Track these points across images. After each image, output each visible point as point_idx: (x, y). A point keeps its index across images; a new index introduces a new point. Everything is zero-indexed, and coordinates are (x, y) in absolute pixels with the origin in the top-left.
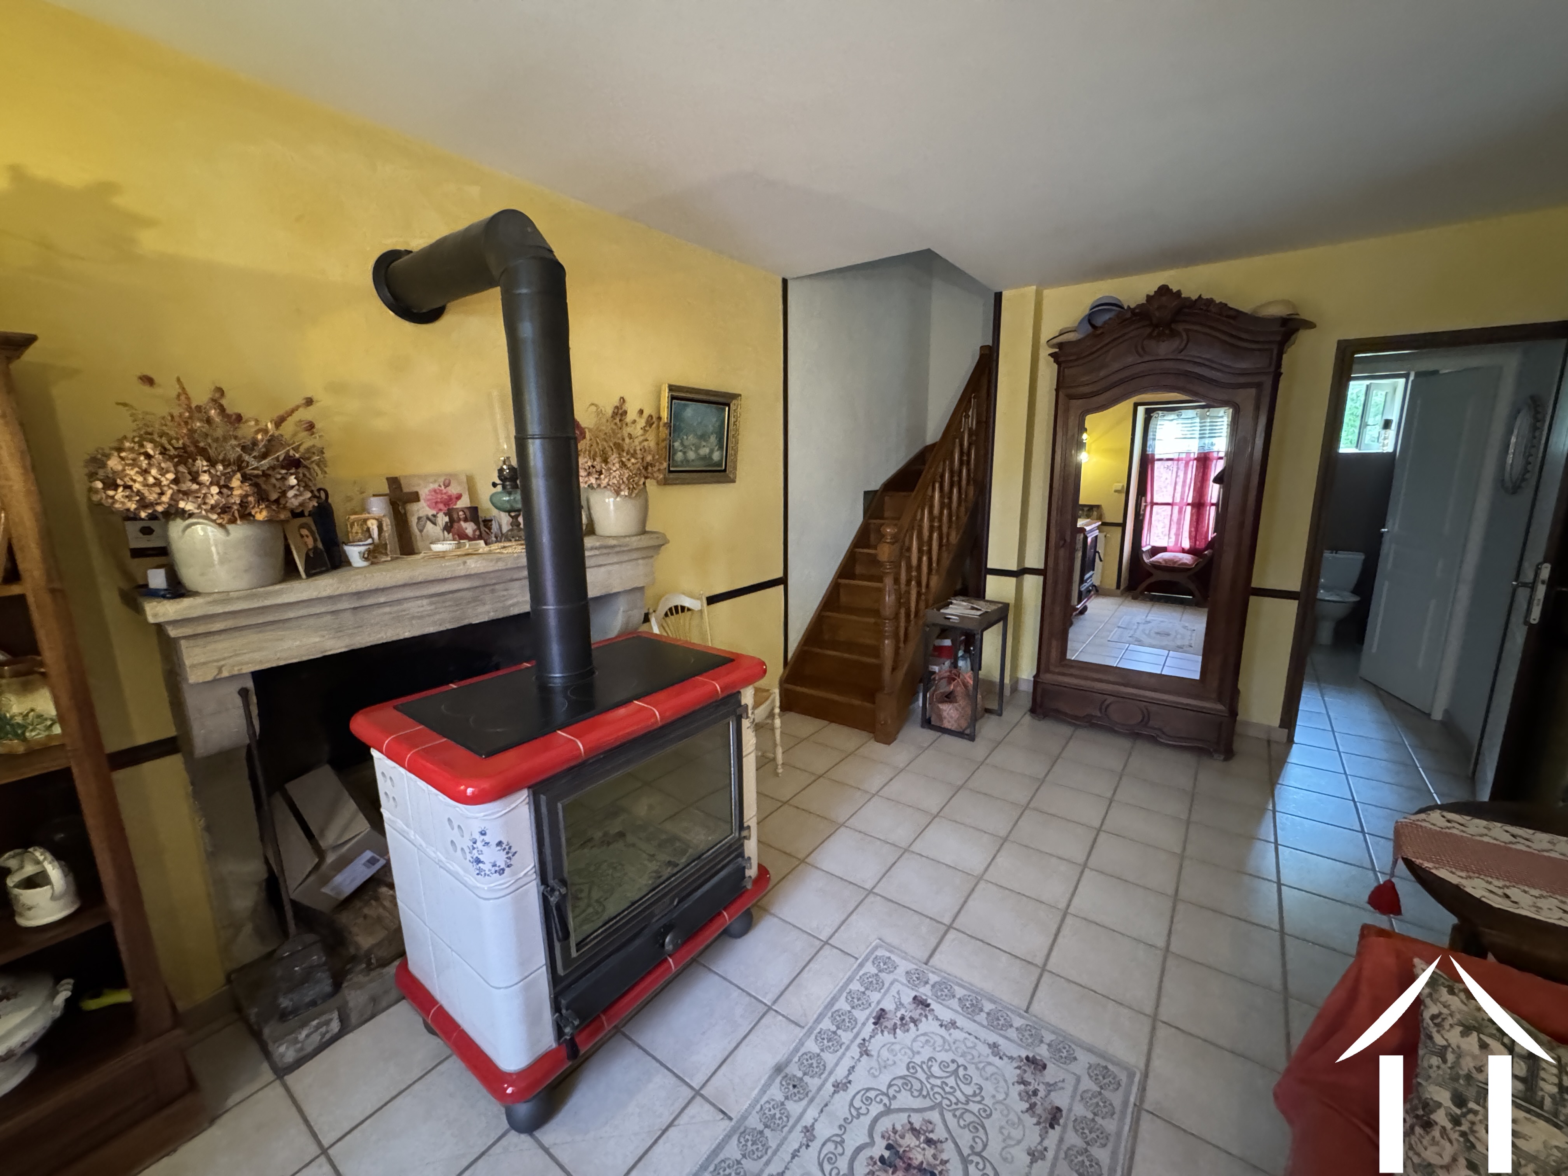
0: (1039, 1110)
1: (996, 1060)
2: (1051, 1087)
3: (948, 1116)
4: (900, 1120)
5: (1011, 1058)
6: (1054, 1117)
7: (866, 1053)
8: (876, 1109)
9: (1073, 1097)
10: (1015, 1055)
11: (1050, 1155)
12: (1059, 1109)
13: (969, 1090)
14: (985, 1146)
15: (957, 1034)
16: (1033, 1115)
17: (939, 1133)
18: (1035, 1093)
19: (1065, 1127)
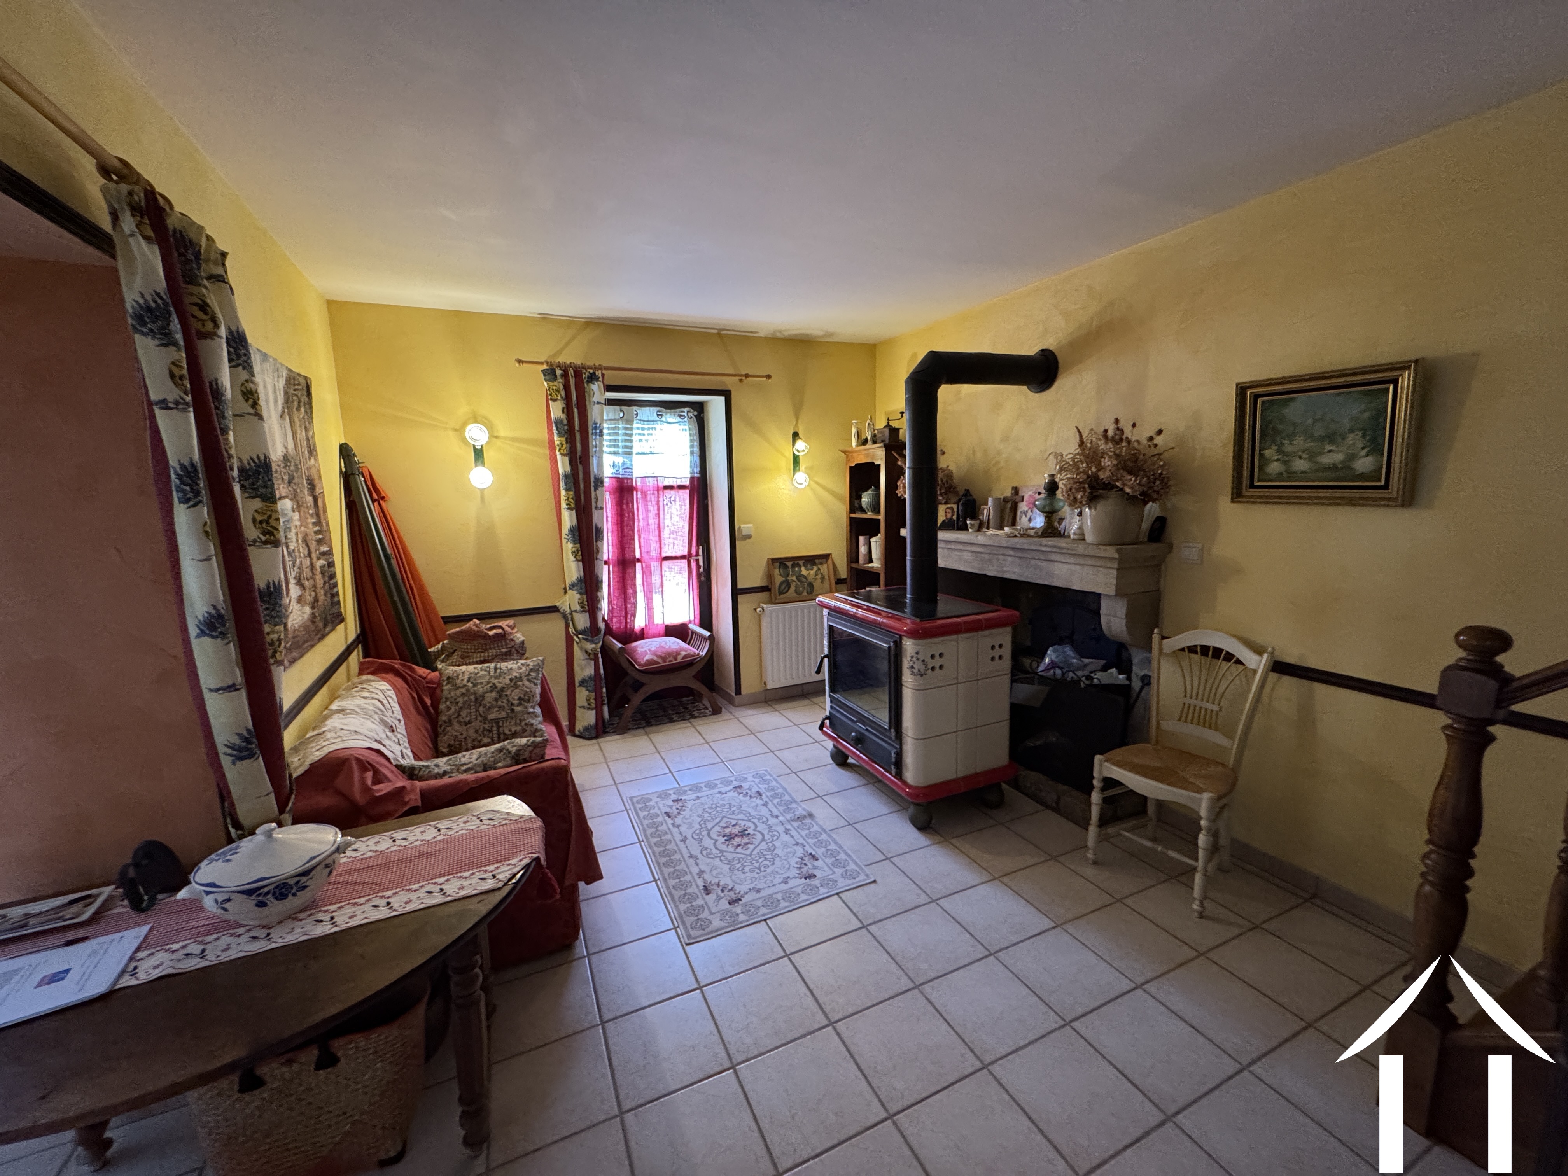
0: (715, 887)
1: (751, 886)
2: (719, 898)
3: (743, 856)
4: (756, 842)
5: (746, 893)
6: (707, 890)
7: (797, 844)
8: (767, 837)
9: (706, 903)
10: (746, 896)
11: (696, 877)
12: (708, 894)
13: (747, 869)
14: (721, 860)
15: (778, 880)
16: (715, 883)
17: (739, 849)
18: (723, 891)
19: (700, 891)
